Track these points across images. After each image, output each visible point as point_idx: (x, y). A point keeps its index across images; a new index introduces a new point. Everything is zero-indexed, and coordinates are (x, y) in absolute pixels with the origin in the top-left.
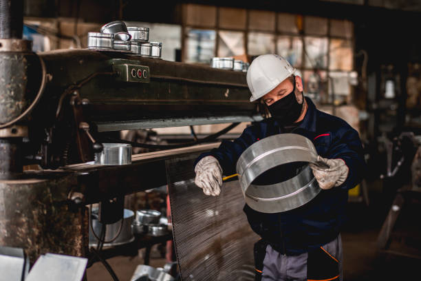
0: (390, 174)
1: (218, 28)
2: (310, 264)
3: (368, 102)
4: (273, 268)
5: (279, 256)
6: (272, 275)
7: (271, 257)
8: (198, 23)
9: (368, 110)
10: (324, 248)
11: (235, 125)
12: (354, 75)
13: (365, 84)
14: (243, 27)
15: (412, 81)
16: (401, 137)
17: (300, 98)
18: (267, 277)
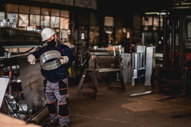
0: (82, 65)
1: (19, 13)
2: (59, 85)
3: (74, 41)
4: (49, 87)
5: (51, 83)
6: (49, 89)
7: (48, 84)
8: (11, 11)
9: (74, 44)
10: (63, 80)
11: (33, 48)
12: (69, 31)
13: (73, 34)
14: (28, 13)
15: (91, 33)
16: (85, 53)
17: (56, 40)
18: (48, 89)
